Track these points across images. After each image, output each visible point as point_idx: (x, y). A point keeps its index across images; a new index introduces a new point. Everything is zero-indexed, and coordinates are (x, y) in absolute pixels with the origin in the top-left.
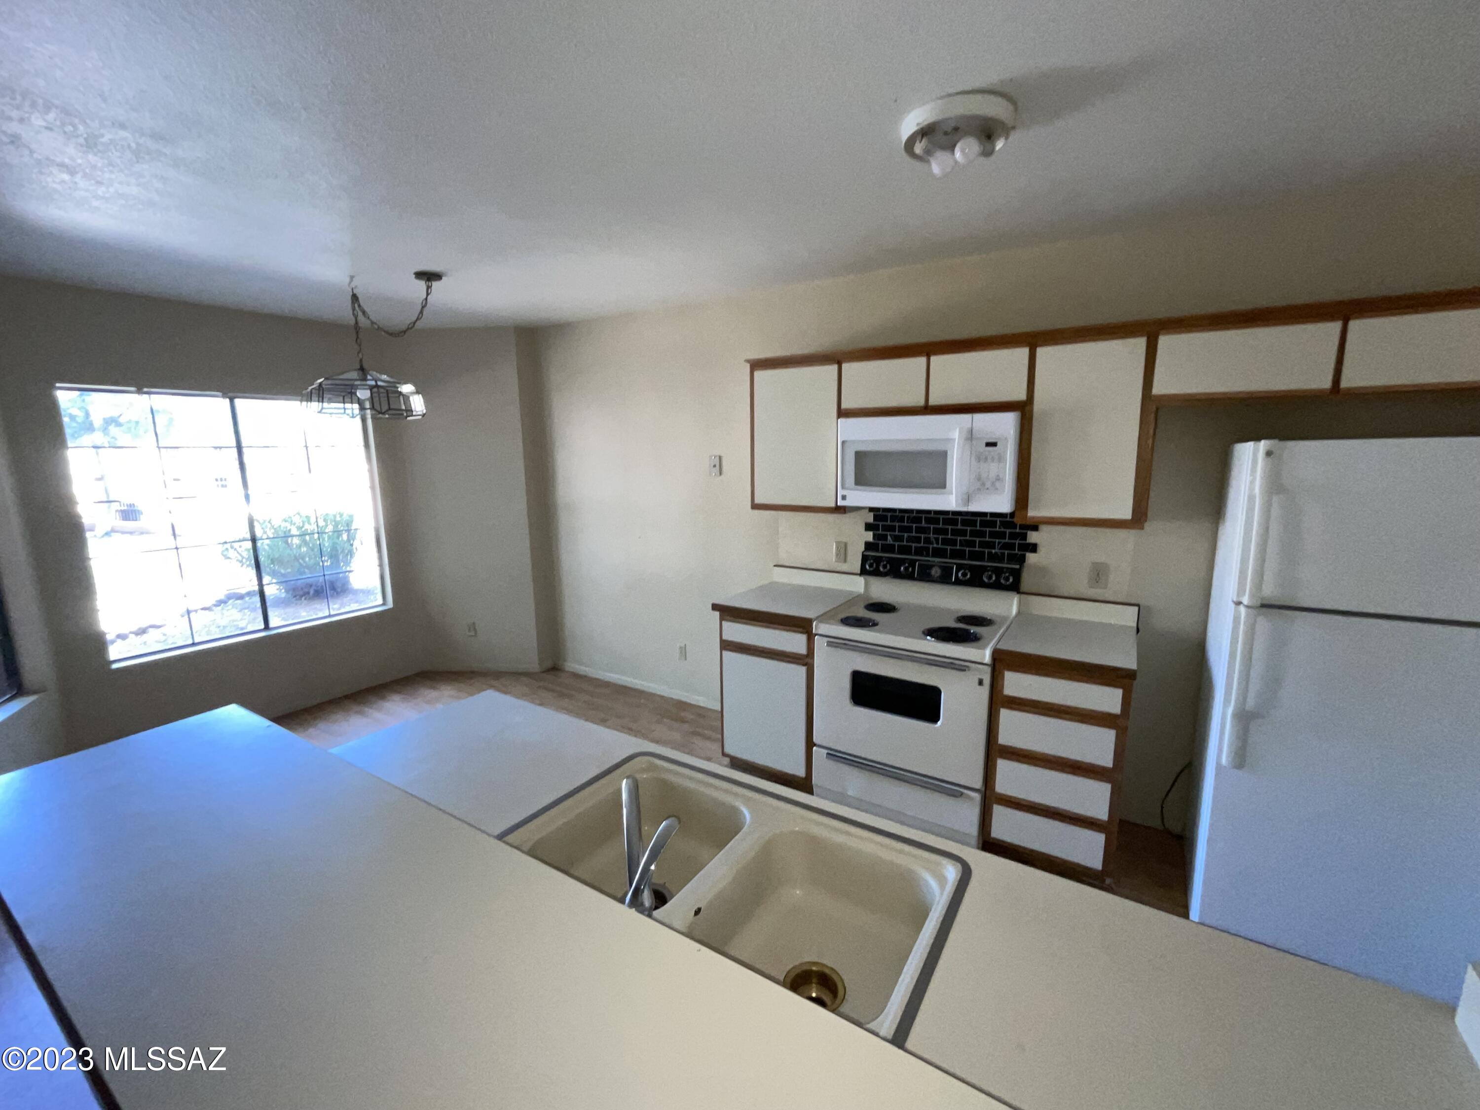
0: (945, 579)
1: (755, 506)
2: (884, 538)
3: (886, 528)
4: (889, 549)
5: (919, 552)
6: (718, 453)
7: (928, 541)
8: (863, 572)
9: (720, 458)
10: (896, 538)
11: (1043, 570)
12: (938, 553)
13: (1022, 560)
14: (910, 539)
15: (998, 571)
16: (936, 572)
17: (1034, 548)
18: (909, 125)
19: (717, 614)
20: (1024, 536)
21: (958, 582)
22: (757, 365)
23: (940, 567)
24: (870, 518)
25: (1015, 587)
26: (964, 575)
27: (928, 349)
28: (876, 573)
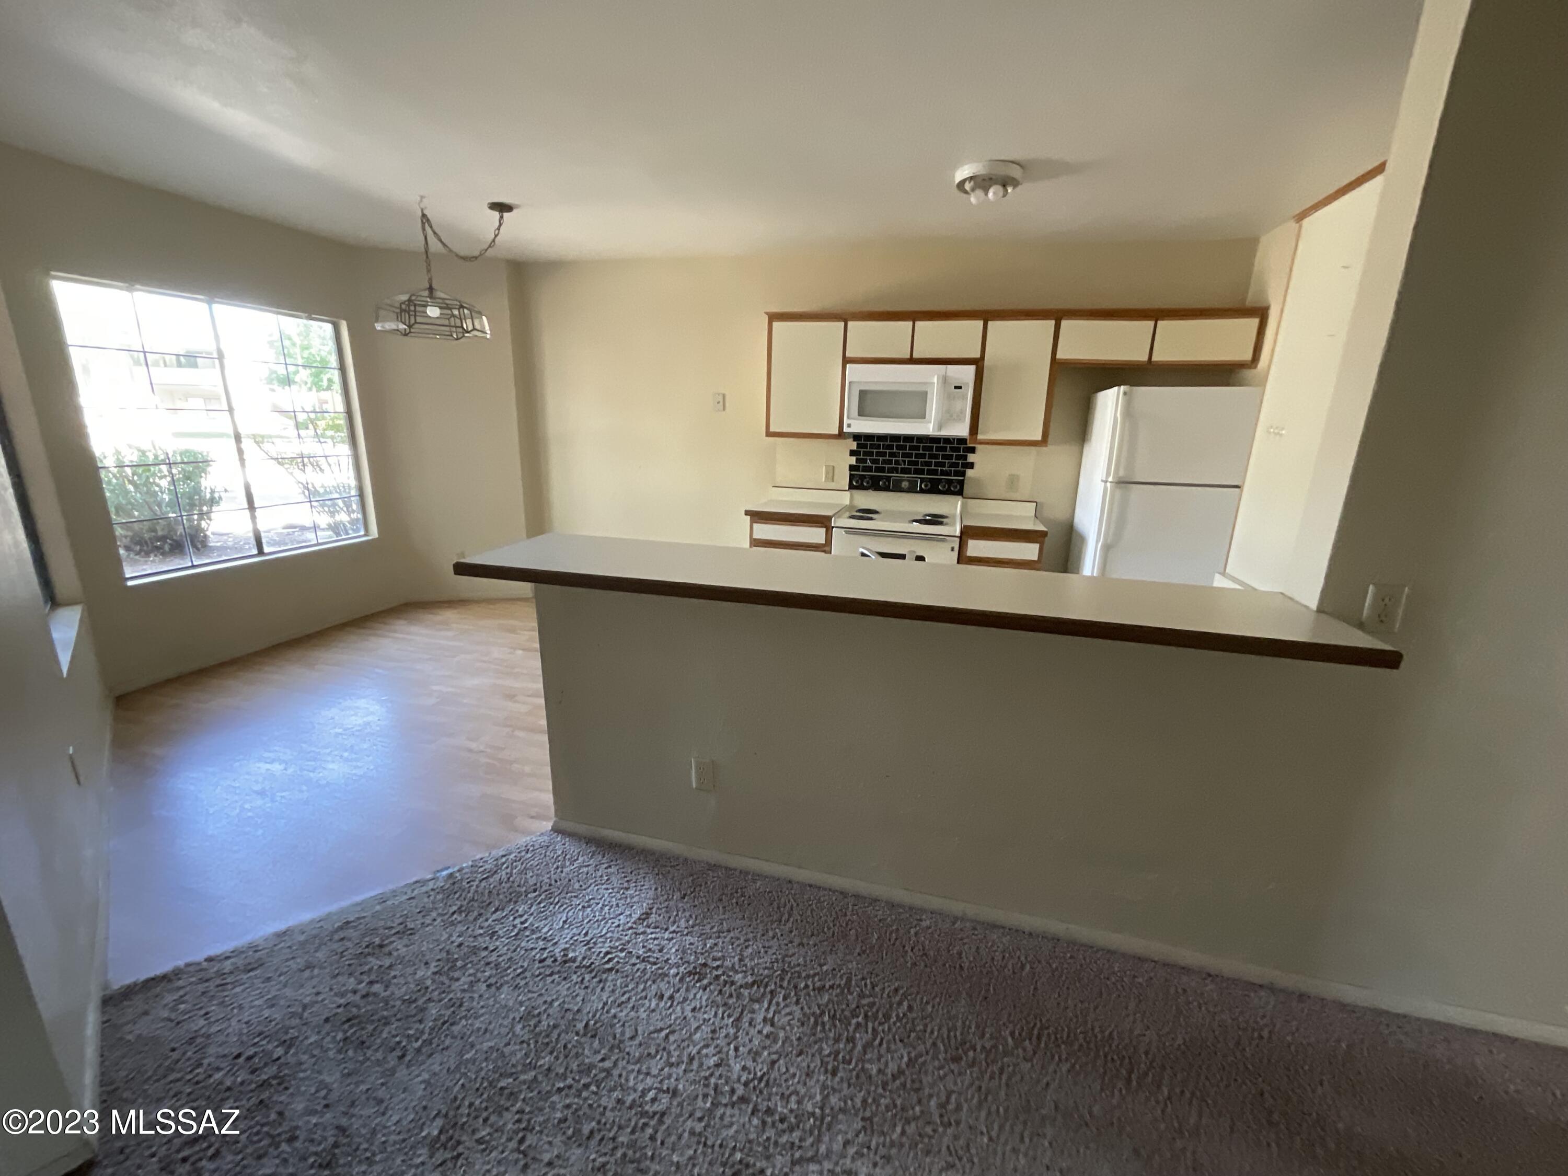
0: (912, 490)
1: (769, 434)
2: (865, 461)
3: (866, 454)
4: (869, 469)
5: (891, 470)
6: (723, 392)
7: (897, 462)
8: (851, 487)
9: (724, 396)
10: (873, 461)
11: (977, 481)
12: (904, 471)
13: (963, 474)
14: (884, 462)
15: (950, 482)
16: (905, 484)
17: (971, 466)
18: (963, 173)
19: (749, 517)
20: (965, 458)
21: (922, 491)
22: (774, 317)
23: (909, 481)
24: (854, 446)
25: (960, 493)
26: (926, 486)
27: (914, 316)
28: (860, 487)
